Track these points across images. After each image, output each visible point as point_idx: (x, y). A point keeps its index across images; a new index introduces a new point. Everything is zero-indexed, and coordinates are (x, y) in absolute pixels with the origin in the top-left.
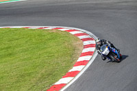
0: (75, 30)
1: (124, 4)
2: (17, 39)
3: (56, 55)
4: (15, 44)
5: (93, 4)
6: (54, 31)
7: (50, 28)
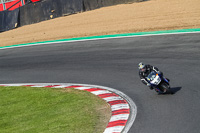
0: (98, 89)
1: (170, 50)
2: (15, 103)
3: (72, 125)
4: (12, 110)
5: (124, 50)
6: (69, 90)
7: (63, 86)
